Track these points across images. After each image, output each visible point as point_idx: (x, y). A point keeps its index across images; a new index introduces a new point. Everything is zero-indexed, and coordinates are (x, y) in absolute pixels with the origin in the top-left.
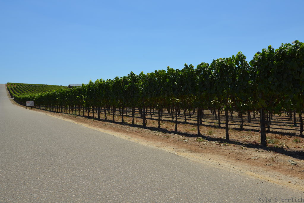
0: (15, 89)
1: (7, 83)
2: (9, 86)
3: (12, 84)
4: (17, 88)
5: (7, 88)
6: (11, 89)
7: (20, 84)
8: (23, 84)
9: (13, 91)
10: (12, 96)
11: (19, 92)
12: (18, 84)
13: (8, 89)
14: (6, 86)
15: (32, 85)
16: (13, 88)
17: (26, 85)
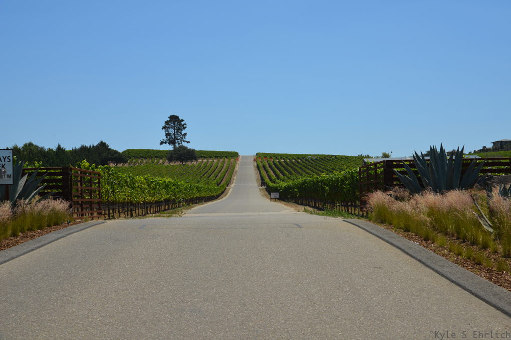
0: (270, 166)
1: (257, 154)
2: (259, 161)
3: (266, 156)
4: (275, 164)
5: (256, 164)
6: (264, 167)
7: (281, 156)
8: (287, 156)
9: (267, 171)
10: (263, 183)
11: (284, 174)
12: (276, 156)
13: (258, 167)
14: (254, 160)
15: (303, 157)
16: (267, 166)
17: (292, 156)
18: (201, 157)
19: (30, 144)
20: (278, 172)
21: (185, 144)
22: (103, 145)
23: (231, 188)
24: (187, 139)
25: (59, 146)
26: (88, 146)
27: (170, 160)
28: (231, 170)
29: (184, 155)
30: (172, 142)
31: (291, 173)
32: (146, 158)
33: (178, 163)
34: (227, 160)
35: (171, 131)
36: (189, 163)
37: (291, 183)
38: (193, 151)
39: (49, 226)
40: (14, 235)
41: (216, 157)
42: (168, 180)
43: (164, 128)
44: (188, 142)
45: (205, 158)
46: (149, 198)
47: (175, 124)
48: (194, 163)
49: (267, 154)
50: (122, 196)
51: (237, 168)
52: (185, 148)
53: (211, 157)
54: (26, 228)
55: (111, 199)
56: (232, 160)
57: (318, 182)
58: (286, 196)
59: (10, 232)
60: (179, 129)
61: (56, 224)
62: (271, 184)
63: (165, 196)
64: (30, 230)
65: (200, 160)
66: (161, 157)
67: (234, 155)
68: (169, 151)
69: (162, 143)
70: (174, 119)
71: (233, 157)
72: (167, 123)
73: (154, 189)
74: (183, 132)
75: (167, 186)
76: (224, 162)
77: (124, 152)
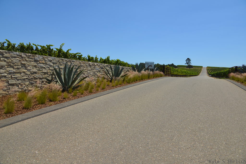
0: (210, 70)
2: (208, 68)
3: (209, 67)
4: (211, 69)
6: (209, 70)
7: (213, 67)
8: (214, 67)
9: (209, 71)
10: (208, 73)
11: (213, 71)
12: (212, 67)
13: (207, 70)
14: (206, 68)
15: (219, 68)
16: (209, 69)
17: (216, 67)
18: (194, 67)
19: (158, 64)
20: (212, 71)
21: (190, 64)
22: (173, 64)
23: (200, 74)
24: (191, 63)
25: (164, 64)
26: (169, 64)
27: (187, 68)
28: (201, 70)
29: (190, 67)
30: (188, 64)
31: (215, 71)
32: (181, 67)
33: (189, 68)
34: (200, 68)
35: (187, 61)
36: (191, 68)
37: (214, 73)
38: (192, 66)
39: (160, 77)
40: (154, 77)
41: (197, 67)
42: (185, 71)
43: (186, 61)
44: (191, 64)
45: (195, 67)
46: (181, 74)
47: (188, 60)
48: (192, 68)
49: (210, 67)
50: (175, 73)
51: (202, 70)
52: (190, 65)
53: (196, 67)
54: (156, 76)
55: (173, 73)
56: (201, 68)
57: (220, 72)
58: (213, 76)
59: (153, 77)
60: (189, 61)
61: (161, 76)
62: (210, 73)
63: (184, 74)
64: (157, 77)
65: (194, 68)
66: (185, 67)
67: (202, 67)
68: (187, 66)
69: (185, 64)
70: (188, 59)
71: (201, 67)
72: (187, 60)
73: (182, 72)
74: (190, 62)
75: (185, 72)
76: (199, 68)
77: (177, 66)
